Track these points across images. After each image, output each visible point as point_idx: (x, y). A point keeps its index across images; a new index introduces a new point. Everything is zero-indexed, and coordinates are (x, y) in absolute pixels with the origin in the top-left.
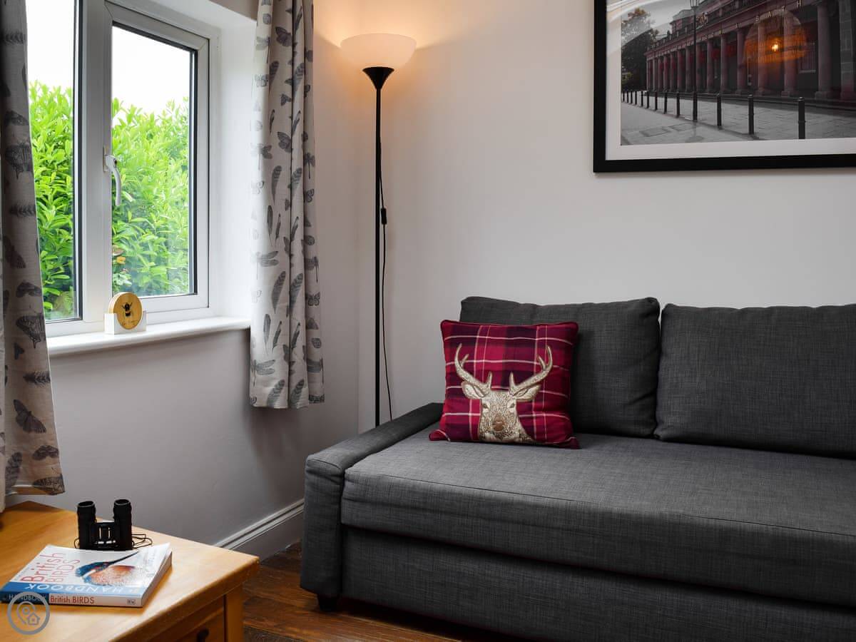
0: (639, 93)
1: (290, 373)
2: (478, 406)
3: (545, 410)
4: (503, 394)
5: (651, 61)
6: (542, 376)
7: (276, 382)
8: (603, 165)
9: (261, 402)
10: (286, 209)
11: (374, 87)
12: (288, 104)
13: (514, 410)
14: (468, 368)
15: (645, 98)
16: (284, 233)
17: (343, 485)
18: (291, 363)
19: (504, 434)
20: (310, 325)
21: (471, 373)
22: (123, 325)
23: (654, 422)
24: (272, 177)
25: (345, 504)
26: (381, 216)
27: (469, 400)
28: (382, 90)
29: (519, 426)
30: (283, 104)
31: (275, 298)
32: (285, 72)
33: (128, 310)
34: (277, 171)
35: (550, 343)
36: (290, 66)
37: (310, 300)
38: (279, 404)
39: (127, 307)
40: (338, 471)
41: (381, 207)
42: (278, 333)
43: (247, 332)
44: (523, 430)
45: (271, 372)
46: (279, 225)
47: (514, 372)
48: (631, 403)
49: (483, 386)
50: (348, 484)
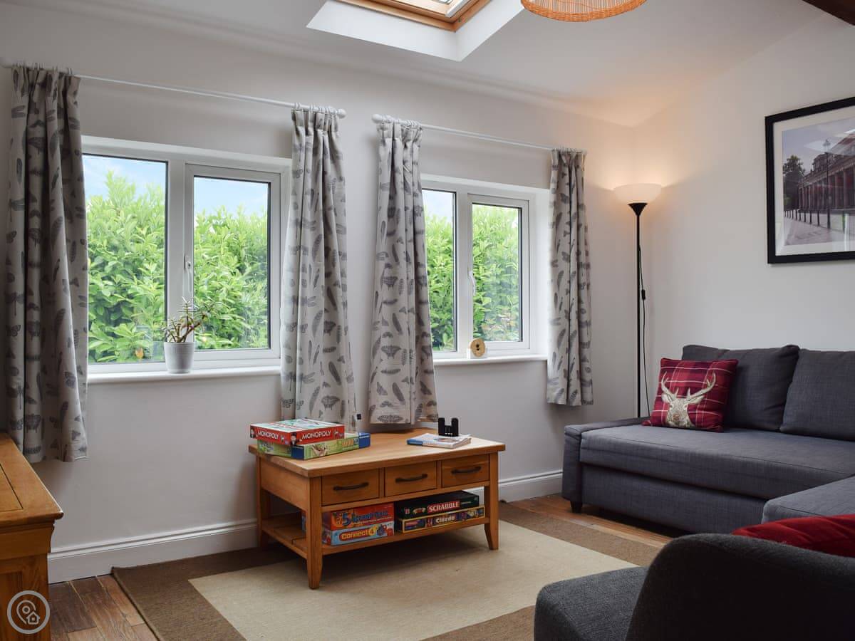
0: (794, 211)
1: (568, 386)
2: (668, 406)
3: (705, 410)
4: (682, 400)
5: (801, 189)
6: (708, 389)
7: (559, 389)
8: (773, 259)
9: (552, 401)
10: (567, 294)
11: (634, 214)
12: (568, 236)
13: (686, 409)
14: (667, 385)
15: (798, 214)
16: (565, 307)
17: (580, 441)
18: (569, 381)
19: (679, 422)
20: (582, 360)
21: (668, 388)
22: (475, 354)
23: (781, 421)
24: (558, 279)
25: (582, 451)
26: (642, 295)
27: (663, 402)
28: (640, 217)
29: (687, 418)
30: (565, 236)
31: (559, 343)
32: (566, 218)
33: (478, 347)
34: (561, 274)
35: (717, 372)
36: (569, 215)
37: (581, 345)
38: (561, 401)
39: (478, 346)
40: (578, 433)
41: (641, 289)
42: (560, 363)
43: (546, 361)
44: (689, 420)
45: (556, 384)
46: (562, 303)
47: (691, 388)
48: (766, 409)
49: (673, 396)
50: (582, 440)
